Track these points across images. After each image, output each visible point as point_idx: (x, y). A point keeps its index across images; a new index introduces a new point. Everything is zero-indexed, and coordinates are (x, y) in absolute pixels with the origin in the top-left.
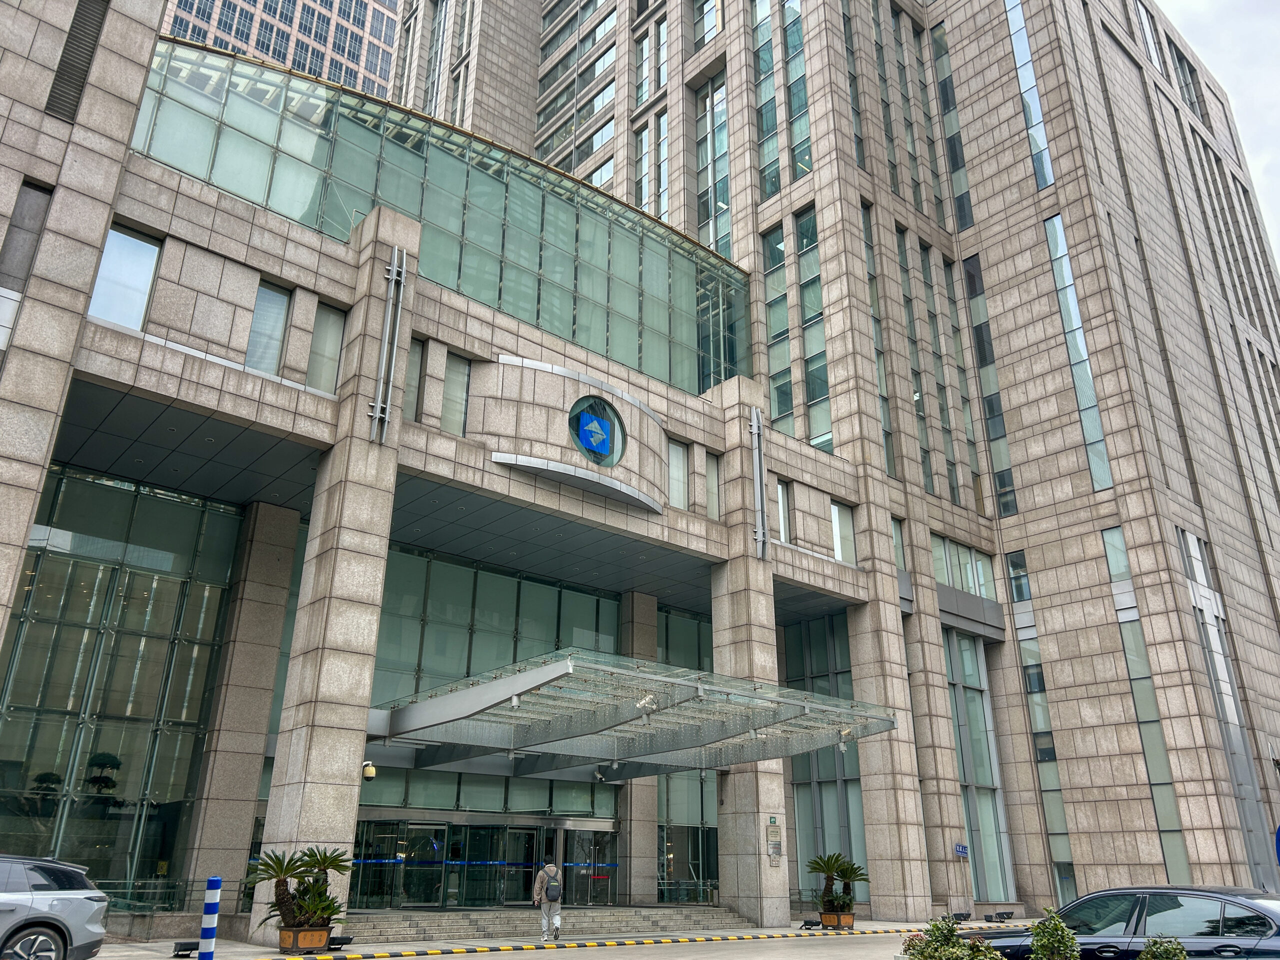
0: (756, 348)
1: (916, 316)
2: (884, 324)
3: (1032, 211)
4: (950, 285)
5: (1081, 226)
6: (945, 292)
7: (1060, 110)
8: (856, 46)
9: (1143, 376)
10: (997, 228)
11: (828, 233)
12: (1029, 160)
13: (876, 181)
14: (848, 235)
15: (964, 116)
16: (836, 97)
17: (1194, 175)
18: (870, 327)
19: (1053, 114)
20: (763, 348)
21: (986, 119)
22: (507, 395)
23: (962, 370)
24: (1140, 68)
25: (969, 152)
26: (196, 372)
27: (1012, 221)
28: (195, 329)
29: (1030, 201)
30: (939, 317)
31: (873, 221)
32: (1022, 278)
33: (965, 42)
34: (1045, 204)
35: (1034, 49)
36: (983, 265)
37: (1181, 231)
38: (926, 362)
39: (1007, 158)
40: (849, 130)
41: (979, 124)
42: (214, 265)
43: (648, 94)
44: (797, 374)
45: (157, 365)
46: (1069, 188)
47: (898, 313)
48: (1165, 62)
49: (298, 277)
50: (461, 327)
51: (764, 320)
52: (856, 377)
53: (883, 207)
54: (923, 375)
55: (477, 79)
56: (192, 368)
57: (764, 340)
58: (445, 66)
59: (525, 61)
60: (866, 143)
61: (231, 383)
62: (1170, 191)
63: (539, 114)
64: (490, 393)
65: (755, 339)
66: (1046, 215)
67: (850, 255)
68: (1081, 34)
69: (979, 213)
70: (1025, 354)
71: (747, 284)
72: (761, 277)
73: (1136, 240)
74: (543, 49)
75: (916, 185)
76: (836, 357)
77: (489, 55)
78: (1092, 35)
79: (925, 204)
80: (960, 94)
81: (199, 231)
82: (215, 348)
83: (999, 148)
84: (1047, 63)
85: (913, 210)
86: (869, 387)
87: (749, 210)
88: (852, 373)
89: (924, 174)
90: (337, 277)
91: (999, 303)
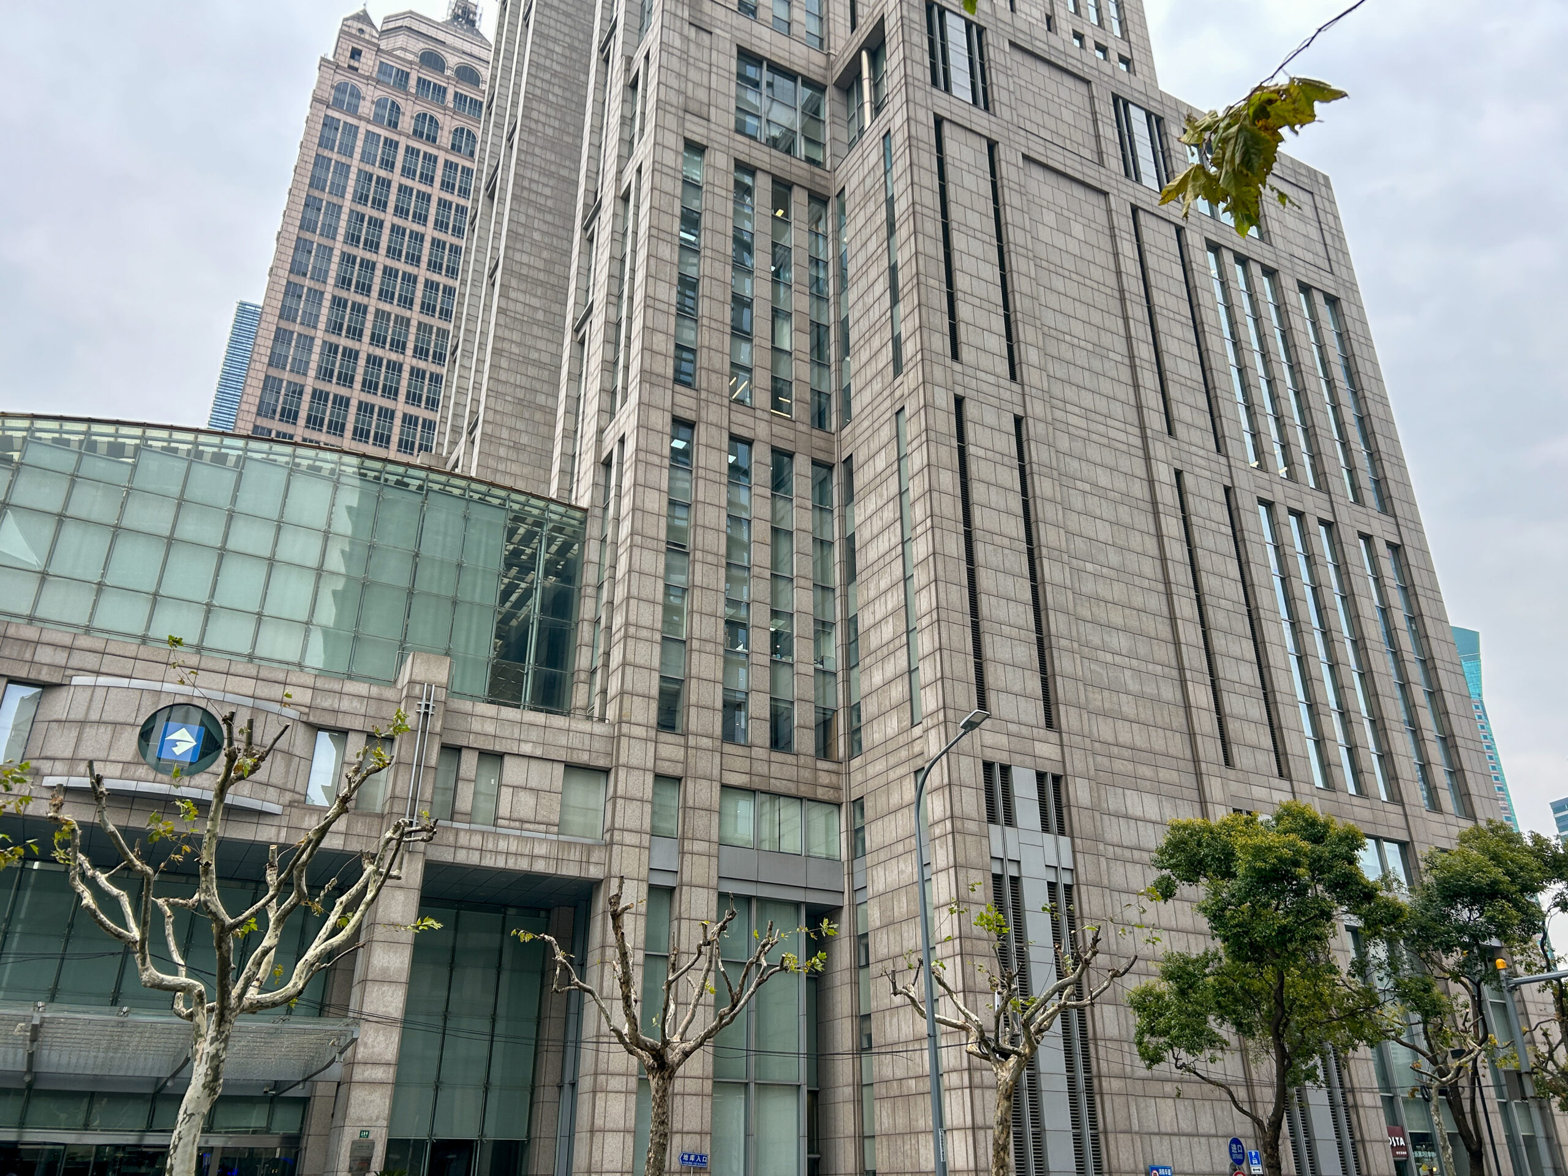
2: (691, 557)
3: (888, 403)
4: (830, 491)
5: (916, 419)
6: (808, 503)
7: (910, 286)
10: (865, 424)
11: (627, 465)
12: (890, 344)
13: (704, 395)
15: (852, 295)
16: (650, 311)
18: (659, 566)
19: (905, 290)
21: (866, 298)
22: (72, 716)
23: (831, 589)
24: (1104, 194)
25: (853, 336)
27: (875, 414)
29: (889, 391)
31: (695, 441)
32: (878, 480)
33: (857, 210)
34: (897, 394)
36: (855, 466)
38: (757, 590)
39: (876, 343)
41: (861, 303)
46: (911, 375)
47: (714, 540)
50: (28, 656)
51: (596, 560)
53: (711, 423)
54: (752, 606)
55: (502, 285)
60: (698, 354)
64: (55, 717)
66: (897, 407)
67: (640, 489)
68: (971, 184)
69: (855, 408)
70: (875, 568)
71: (584, 521)
73: (1019, 418)
76: (618, 602)
77: (517, 256)
78: (998, 179)
79: (794, 405)
80: (851, 270)
83: (872, 331)
85: (768, 417)
86: (644, 633)
87: (595, 439)
91: (862, 510)
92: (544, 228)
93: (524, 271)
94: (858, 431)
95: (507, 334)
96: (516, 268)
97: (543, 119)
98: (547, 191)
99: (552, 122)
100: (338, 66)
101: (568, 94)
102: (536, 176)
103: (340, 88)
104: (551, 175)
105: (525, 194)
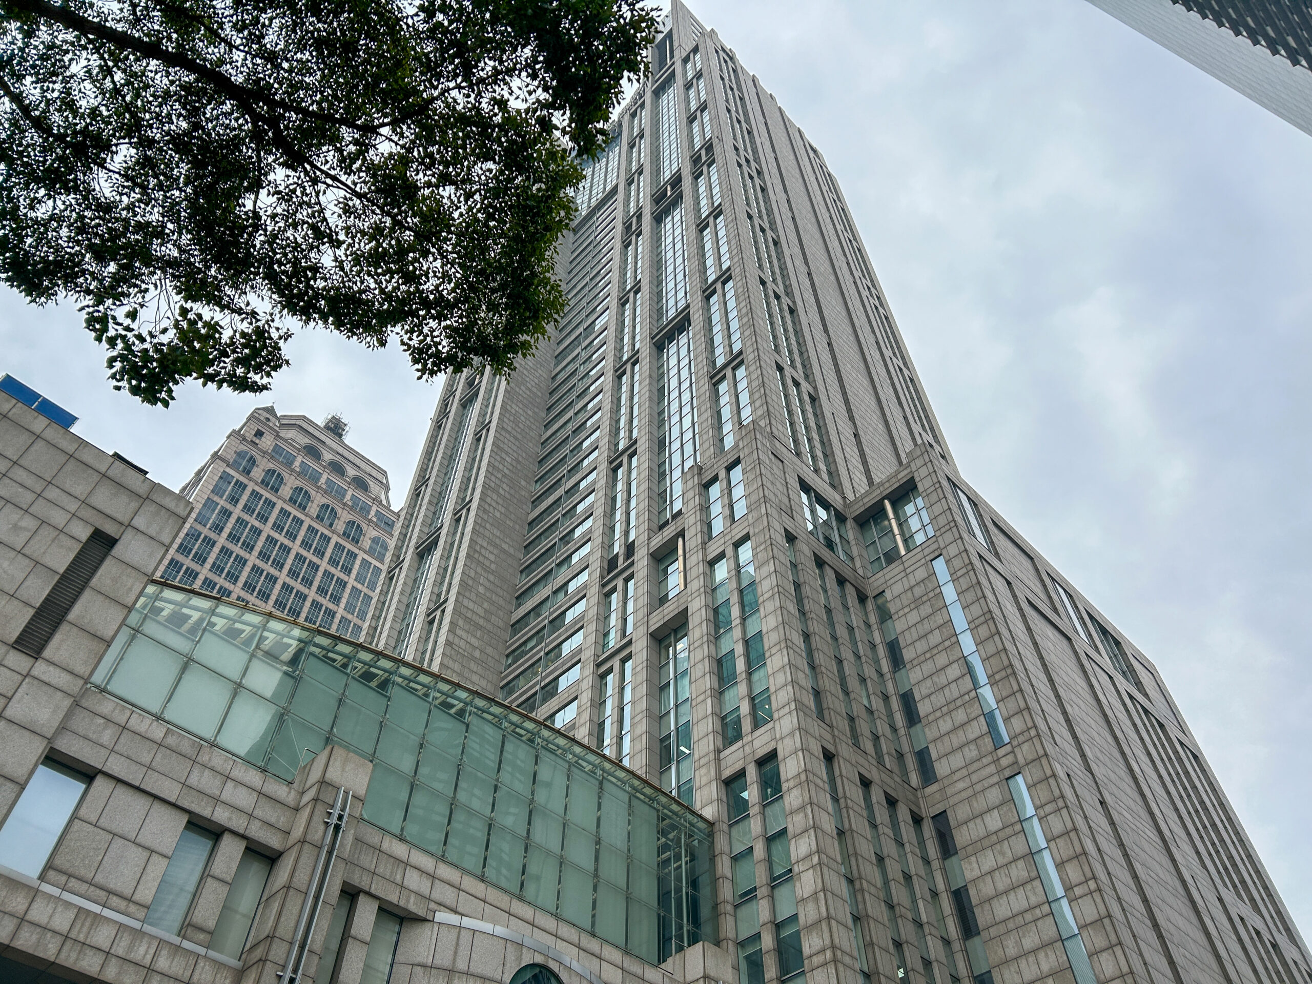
0: (721, 908)
1: (890, 877)
2: (857, 886)
3: (992, 769)
4: (922, 843)
5: (1044, 786)
6: (918, 851)
7: (1003, 674)
8: (807, 608)
9: (1141, 955)
10: (961, 785)
11: (792, 783)
12: (982, 718)
13: (836, 733)
14: (812, 787)
15: (915, 675)
16: (791, 652)
17: (1142, 739)
18: (842, 888)
19: (997, 677)
20: (729, 908)
21: (935, 678)
22: (438, 962)
23: (947, 942)
24: (1069, 639)
25: (923, 708)
26: (85, 929)
27: (975, 777)
28: (99, 879)
29: (989, 759)
30: (915, 879)
31: (837, 773)
32: (994, 838)
33: (907, 610)
34: (1005, 762)
35: (970, 619)
36: (952, 823)
37: (1143, 795)
38: (907, 931)
39: (960, 716)
40: (805, 681)
41: (928, 682)
42: (140, 804)
43: (613, 641)
44: (768, 941)
45: (43, 920)
46: (1025, 747)
47: (871, 872)
48: (1090, 635)
49: (230, 819)
50: (398, 878)
51: (729, 875)
52: (833, 947)
53: (845, 759)
54: (905, 946)
55: (451, 622)
56: (83, 925)
57: (730, 899)
58: (422, 610)
59: (500, 608)
60: (823, 695)
61: (122, 944)
62: (1123, 753)
63: (507, 656)
64: (419, 960)
65: (721, 898)
66: (1007, 773)
67: (815, 808)
68: (1010, 608)
69: (941, 768)
70: (1011, 925)
71: (711, 835)
72: (725, 827)
73: (1101, 803)
74: (517, 598)
75: (876, 738)
76: (810, 922)
77: (466, 602)
78: (1020, 609)
79: (886, 757)
80: (908, 654)
81: (134, 767)
82: (114, 901)
83: (952, 706)
84: (983, 631)
85: (875, 763)
86: (847, 960)
87: (712, 756)
88: (827, 941)
89: (882, 728)
90: (273, 820)
91: (975, 865)
92: (488, 584)
93: (469, 615)
94: (950, 791)
95: (451, 664)
96: (464, 611)
97: (494, 504)
98: (492, 557)
99: (500, 508)
100: (244, 439)
101: (512, 492)
102: (485, 544)
103: (240, 454)
104: (496, 546)
105: (476, 556)
